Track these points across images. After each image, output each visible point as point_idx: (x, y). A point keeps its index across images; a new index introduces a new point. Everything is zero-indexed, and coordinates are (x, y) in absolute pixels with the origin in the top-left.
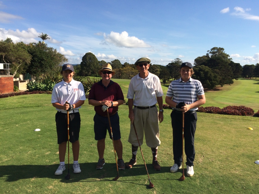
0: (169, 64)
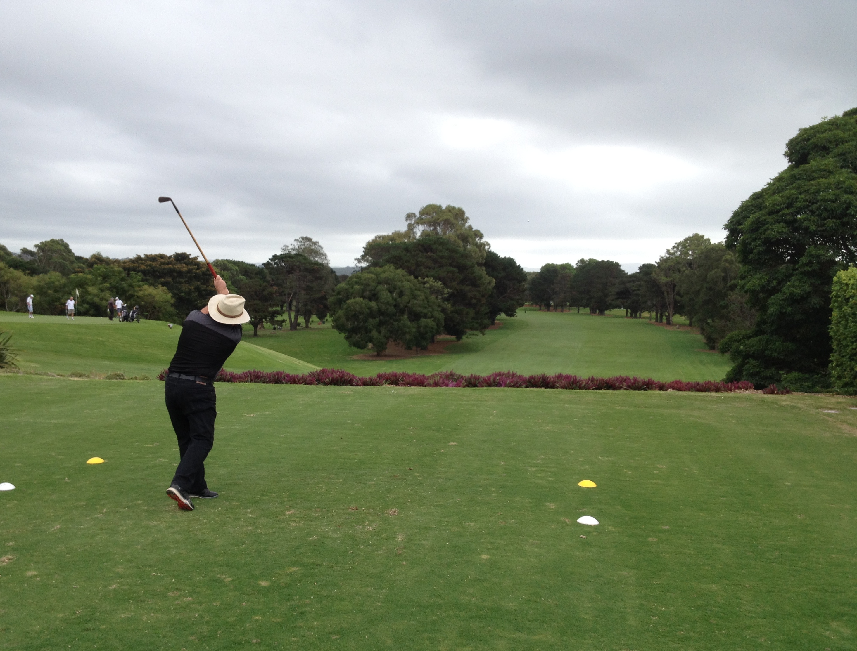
0: (275, 257)
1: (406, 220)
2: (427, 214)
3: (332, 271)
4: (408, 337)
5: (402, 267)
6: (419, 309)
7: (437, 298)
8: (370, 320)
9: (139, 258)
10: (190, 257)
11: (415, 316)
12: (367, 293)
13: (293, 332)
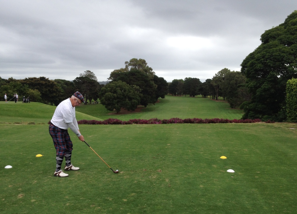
0: (77, 78)
1: (125, 64)
2: (132, 62)
3: (98, 83)
4: (128, 106)
5: (125, 81)
6: (131, 96)
7: (137, 92)
8: (115, 101)
9: (26, 79)
10: (46, 78)
11: (130, 99)
12: (113, 91)
13: (86, 105)
